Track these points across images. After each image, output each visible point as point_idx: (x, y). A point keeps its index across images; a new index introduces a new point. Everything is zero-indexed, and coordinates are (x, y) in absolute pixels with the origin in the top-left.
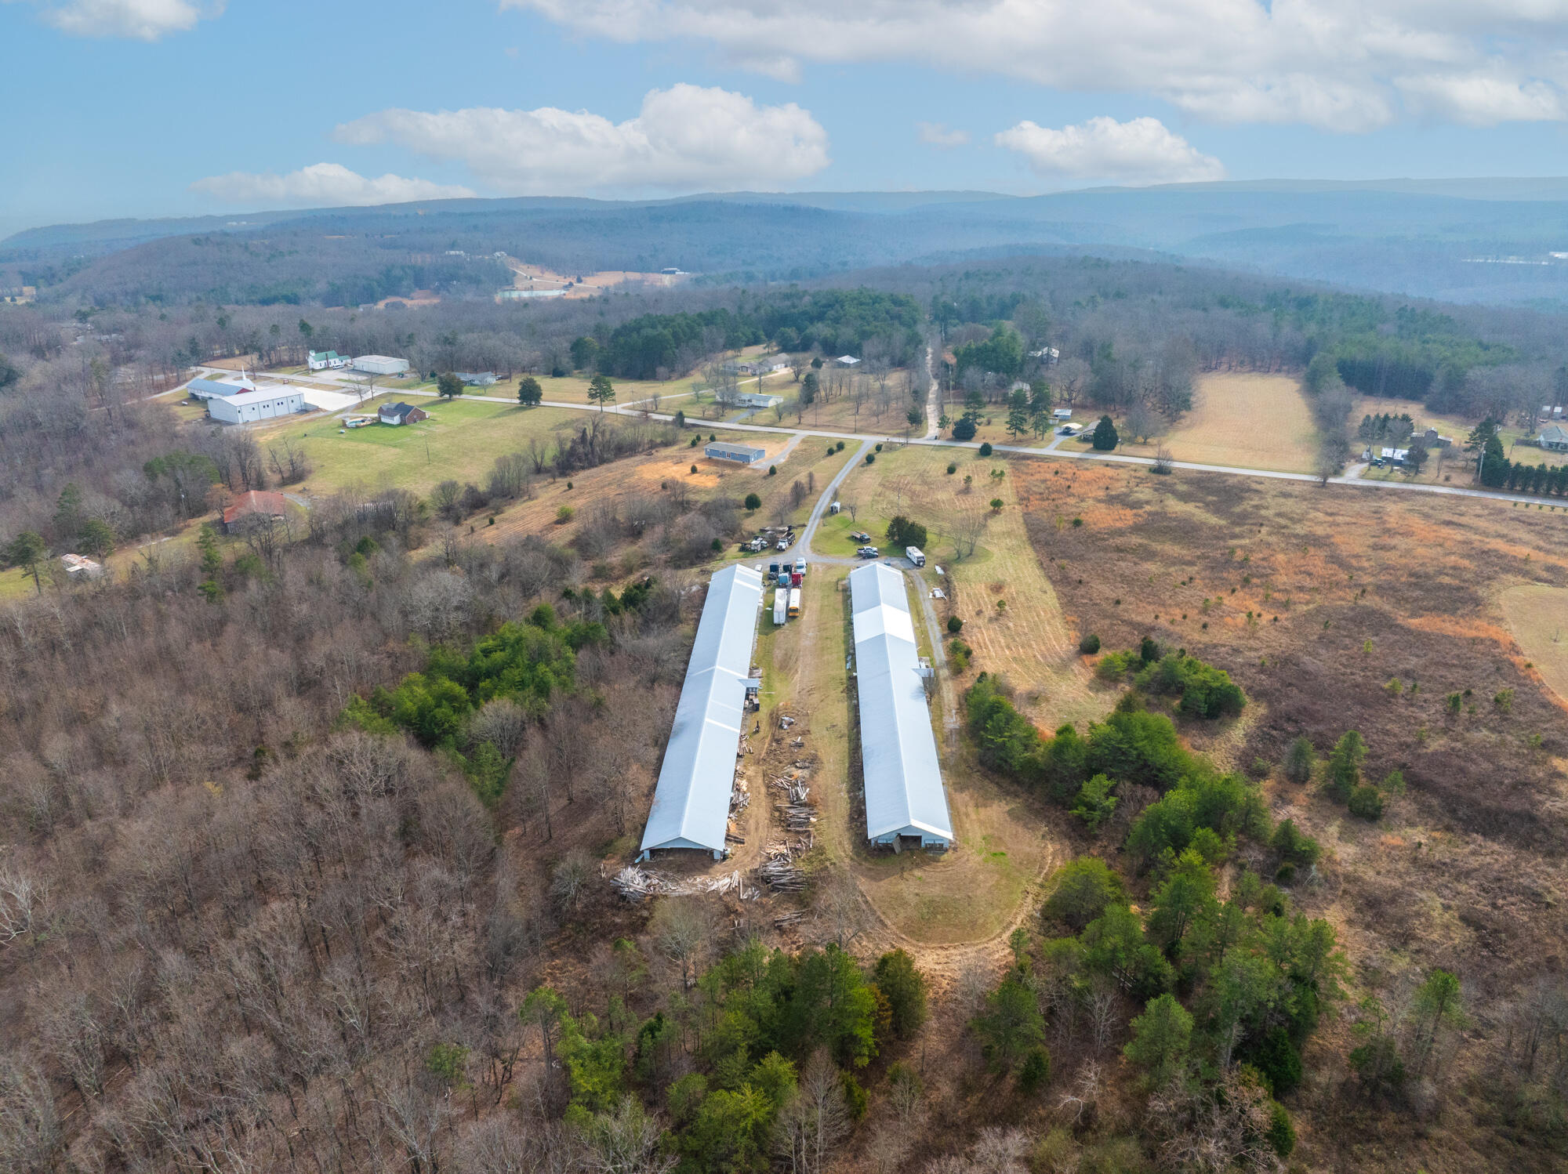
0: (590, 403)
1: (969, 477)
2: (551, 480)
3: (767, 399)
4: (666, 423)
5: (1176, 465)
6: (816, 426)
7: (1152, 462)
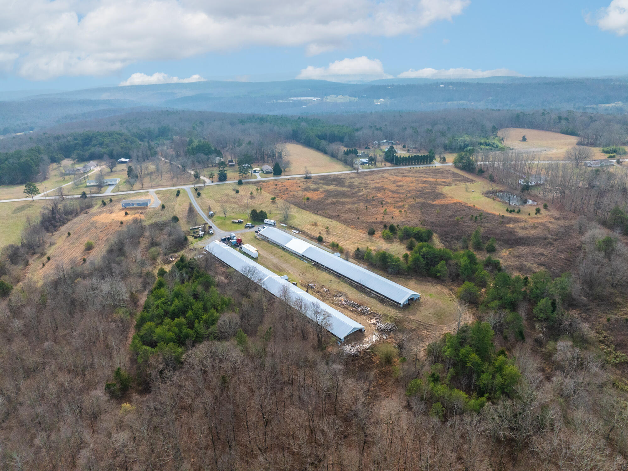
0: (26, 197)
1: (252, 192)
2: (51, 234)
3: (116, 181)
4: (78, 198)
5: (313, 175)
6: (152, 187)
7: (304, 176)
